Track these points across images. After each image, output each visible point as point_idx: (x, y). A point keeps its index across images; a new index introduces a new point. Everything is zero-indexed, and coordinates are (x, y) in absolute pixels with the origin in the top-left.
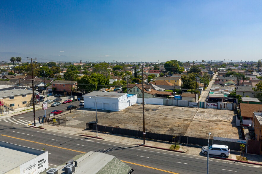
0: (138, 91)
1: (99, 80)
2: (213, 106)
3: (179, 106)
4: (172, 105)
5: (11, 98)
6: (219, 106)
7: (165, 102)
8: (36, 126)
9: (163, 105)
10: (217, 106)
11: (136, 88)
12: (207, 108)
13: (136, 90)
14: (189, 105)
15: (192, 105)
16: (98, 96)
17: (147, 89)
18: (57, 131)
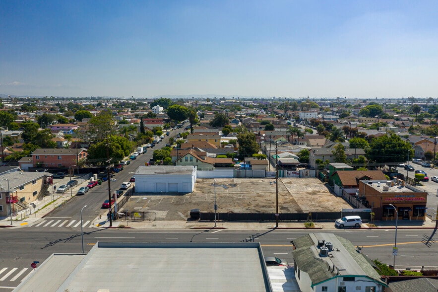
0: (191, 160)
1: (123, 145)
2: (294, 174)
3: (254, 178)
4: (245, 177)
5: (22, 188)
6: (301, 174)
7: (236, 174)
8: (113, 226)
9: (233, 178)
10: (299, 174)
11: (189, 156)
12: (288, 177)
13: (189, 159)
14: (267, 175)
15: (271, 175)
16: (158, 173)
17: (202, 157)
18: (153, 228)
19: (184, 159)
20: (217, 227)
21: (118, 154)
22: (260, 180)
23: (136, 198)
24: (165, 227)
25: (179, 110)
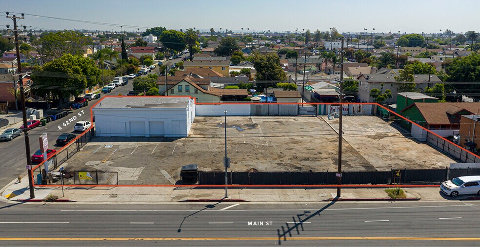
0: (187, 91)
3: (282, 116)
4: (268, 115)
6: (351, 110)
7: (255, 109)
9: (251, 115)
10: (348, 110)
11: (184, 84)
12: (331, 115)
13: (184, 90)
14: (300, 112)
15: (306, 112)
16: (132, 107)
17: (203, 86)
18: (112, 201)
19: (176, 89)
20: (230, 198)
21: (76, 80)
22: (291, 119)
23: (93, 146)
24: (134, 199)
25: (176, 36)
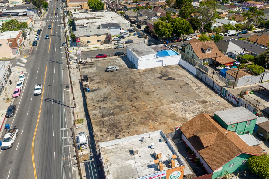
2: (234, 99)
3: (206, 83)
4: (201, 80)
5: (88, 36)
6: (240, 104)
7: (197, 73)
9: (195, 76)
10: (238, 102)
12: (228, 99)
14: (214, 87)
16: (132, 50)
